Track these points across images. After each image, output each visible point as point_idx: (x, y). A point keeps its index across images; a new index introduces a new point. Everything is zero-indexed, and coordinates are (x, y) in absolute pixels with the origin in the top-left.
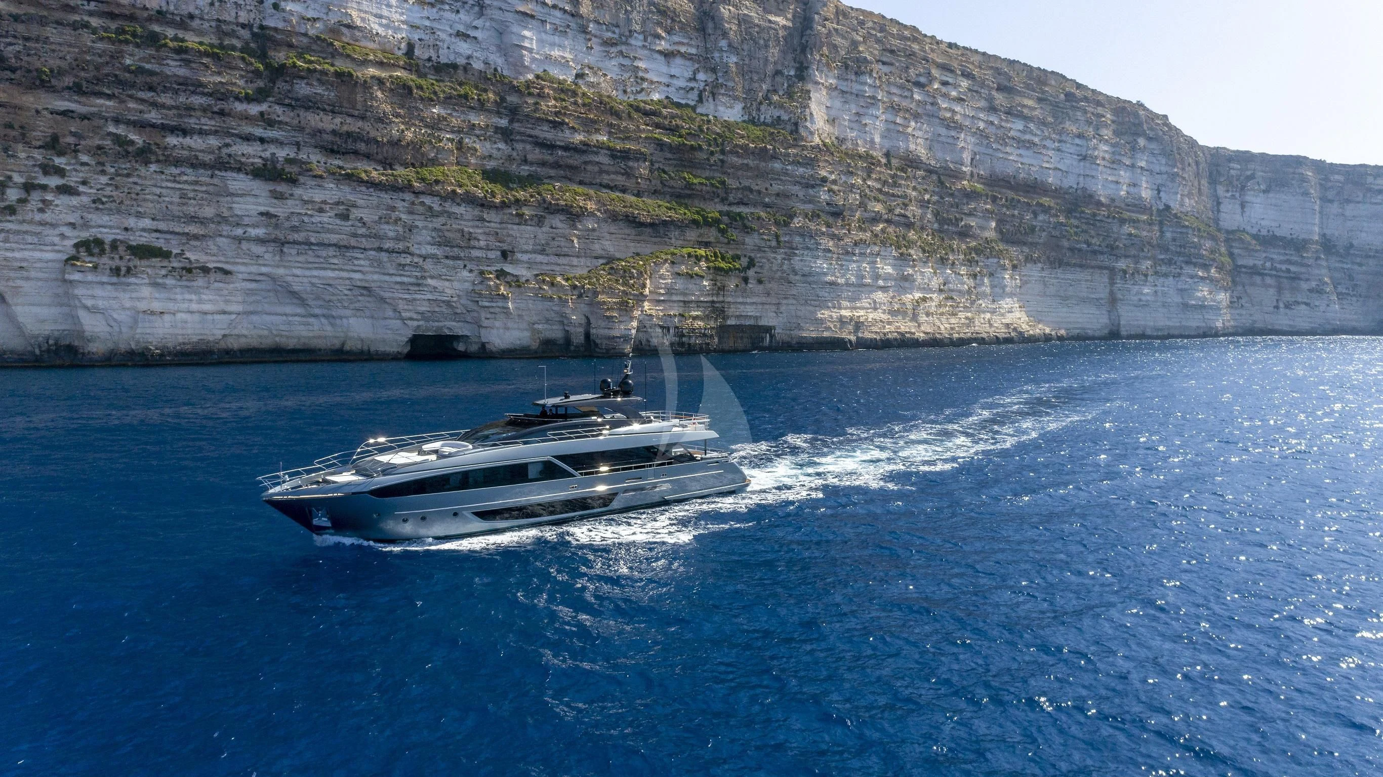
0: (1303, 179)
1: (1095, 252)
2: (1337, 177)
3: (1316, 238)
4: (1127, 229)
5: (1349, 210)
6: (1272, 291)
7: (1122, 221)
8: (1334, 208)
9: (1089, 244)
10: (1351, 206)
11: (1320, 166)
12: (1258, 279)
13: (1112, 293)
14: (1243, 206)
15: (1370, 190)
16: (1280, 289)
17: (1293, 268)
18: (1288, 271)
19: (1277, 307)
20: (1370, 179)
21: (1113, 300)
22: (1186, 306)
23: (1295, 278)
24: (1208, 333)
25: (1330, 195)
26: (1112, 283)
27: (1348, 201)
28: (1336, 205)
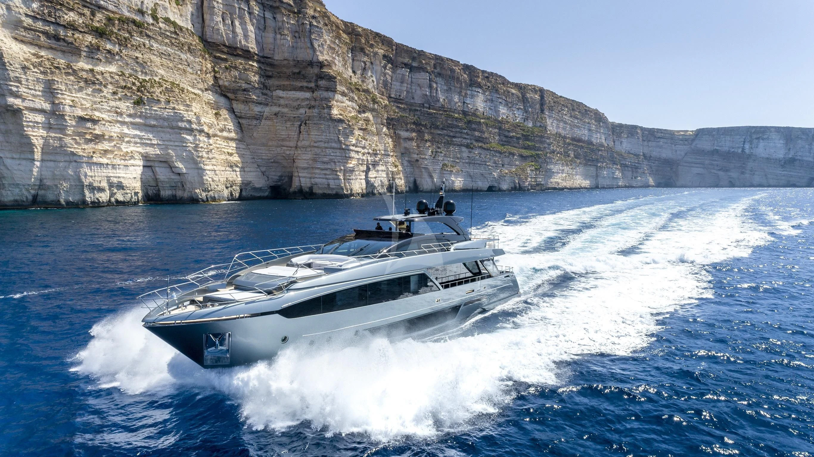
0: (637, 133)
1: (593, 161)
2: (646, 132)
3: (642, 154)
4: (600, 153)
5: (650, 144)
6: (631, 173)
7: (599, 150)
8: (646, 143)
9: (592, 158)
10: (650, 142)
11: (642, 128)
12: (626, 168)
13: (597, 174)
14: (621, 143)
15: (655, 137)
16: (633, 172)
17: (636, 165)
18: (635, 165)
19: (632, 178)
20: (656, 133)
21: (597, 176)
22: (613, 178)
23: (637, 168)
24: (618, 187)
25: (644, 139)
26: (597, 170)
27: (649, 141)
28: (646, 142)
